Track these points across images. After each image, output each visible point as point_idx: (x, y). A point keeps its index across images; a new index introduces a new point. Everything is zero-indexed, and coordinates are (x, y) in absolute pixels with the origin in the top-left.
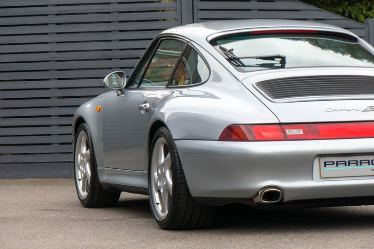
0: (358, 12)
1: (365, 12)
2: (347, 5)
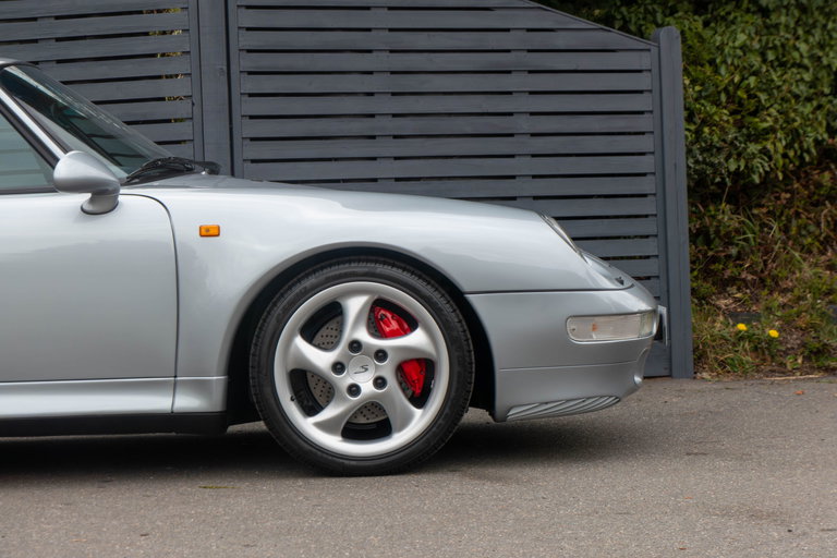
0: (644, 19)
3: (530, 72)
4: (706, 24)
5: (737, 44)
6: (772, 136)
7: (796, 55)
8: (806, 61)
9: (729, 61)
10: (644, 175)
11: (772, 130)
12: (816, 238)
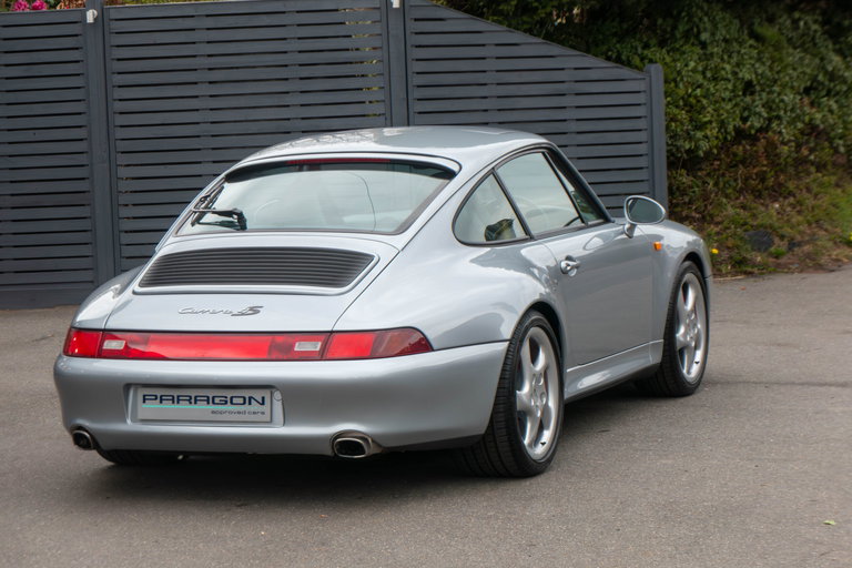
0: (630, 52)
1: (640, 51)
2: (614, 41)
3: (577, 94)
4: (668, 52)
5: (690, 68)
6: (708, 126)
7: (723, 73)
8: (730, 76)
9: (685, 79)
10: (641, 155)
11: (710, 122)
12: (734, 189)
